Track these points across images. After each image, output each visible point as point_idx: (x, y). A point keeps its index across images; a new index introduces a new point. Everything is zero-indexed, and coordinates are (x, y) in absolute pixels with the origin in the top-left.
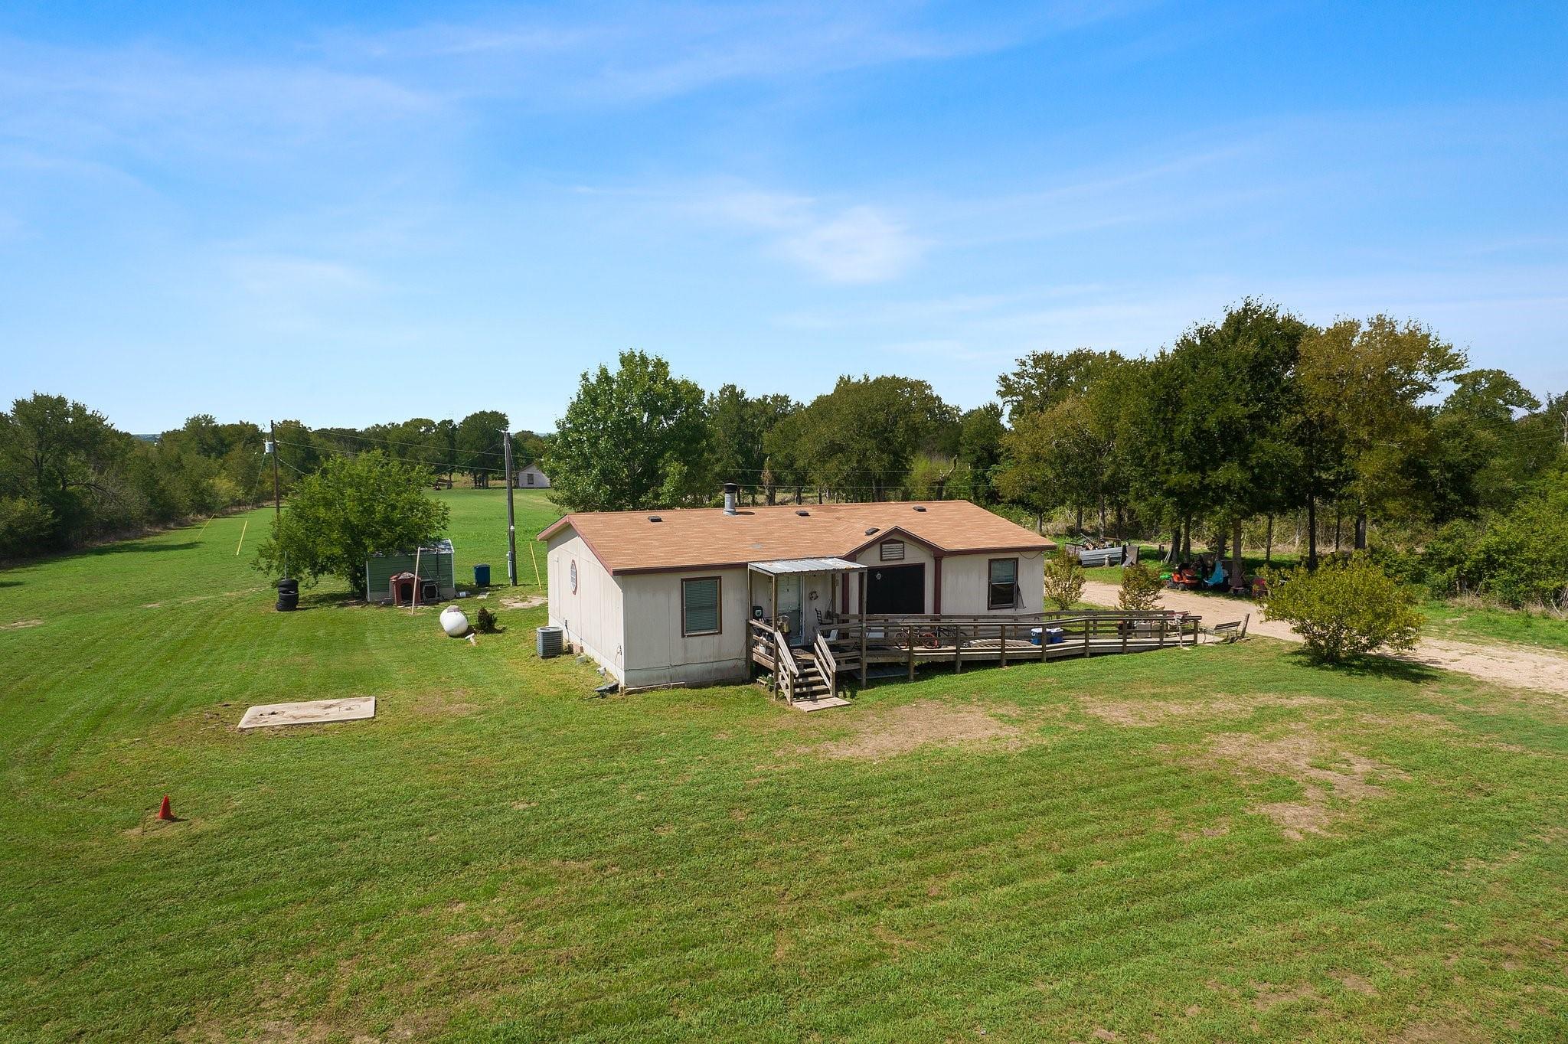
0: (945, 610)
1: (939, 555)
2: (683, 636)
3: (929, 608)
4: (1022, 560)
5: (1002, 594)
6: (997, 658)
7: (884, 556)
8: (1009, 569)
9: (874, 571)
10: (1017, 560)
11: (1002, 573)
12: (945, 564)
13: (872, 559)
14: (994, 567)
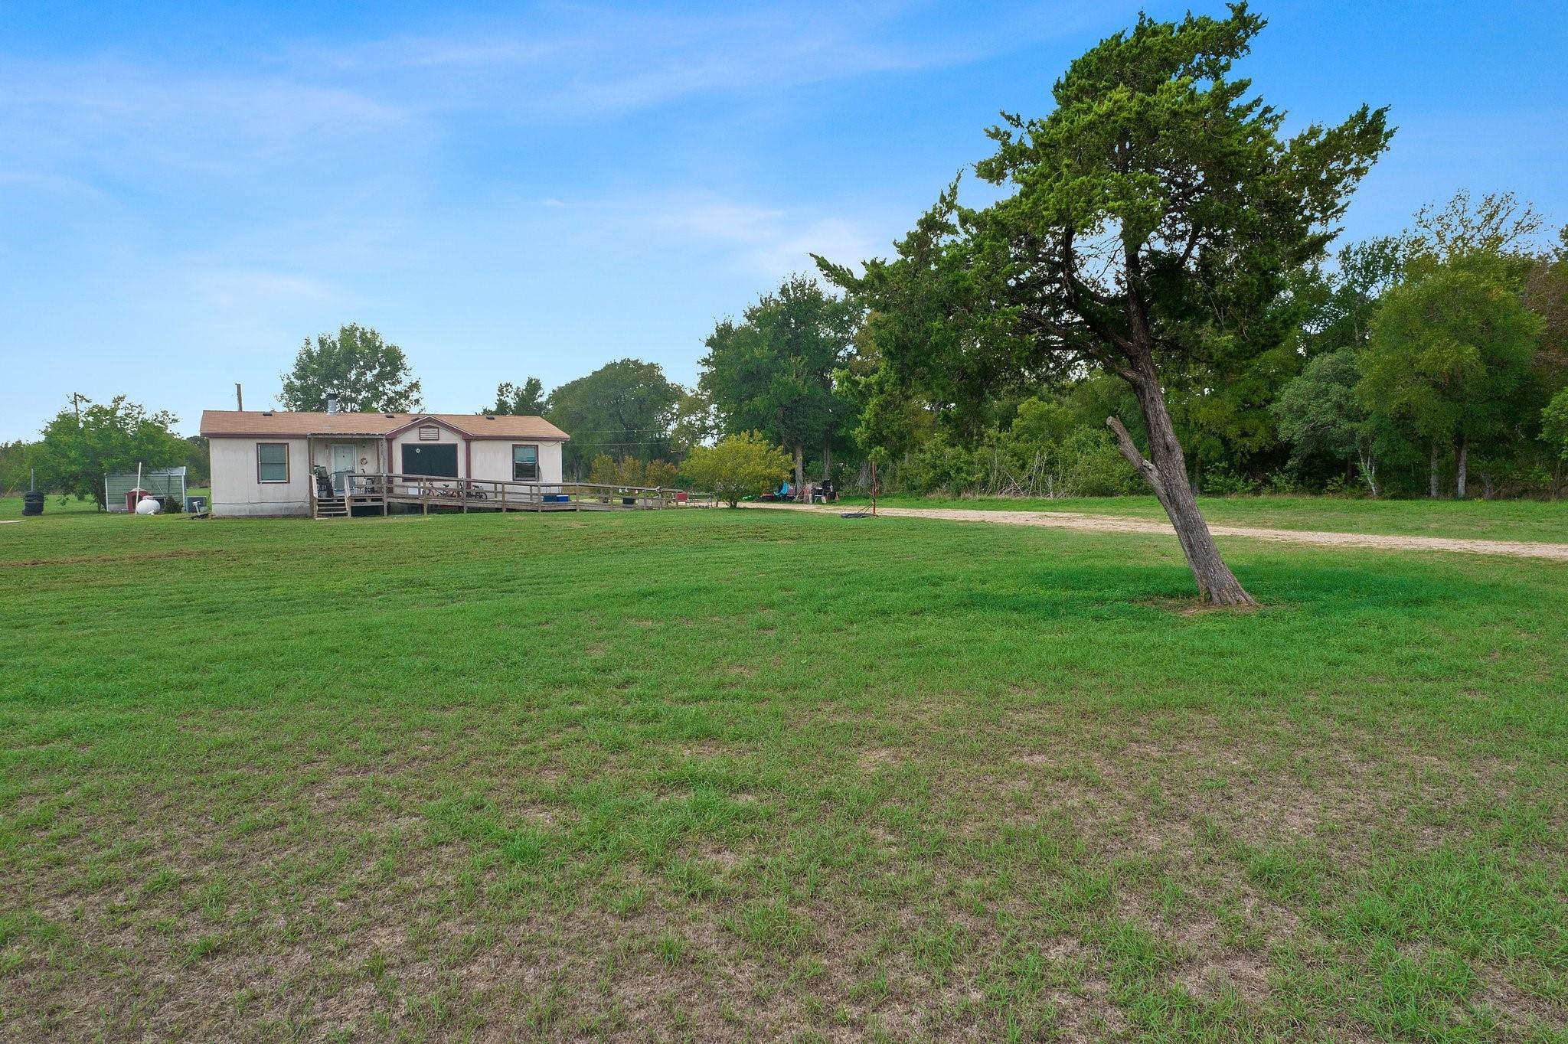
0: (475, 476)
1: (469, 439)
2: (259, 483)
3: (462, 473)
4: (542, 446)
5: (526, 471)
6: (499, 507)
7: (423, 437)
8: (531, 453)
9: (414, 446)
10: (537, 446)
11: (525, 456)
12: (474, 445)
13: (412, 438)
14: (517, 451)
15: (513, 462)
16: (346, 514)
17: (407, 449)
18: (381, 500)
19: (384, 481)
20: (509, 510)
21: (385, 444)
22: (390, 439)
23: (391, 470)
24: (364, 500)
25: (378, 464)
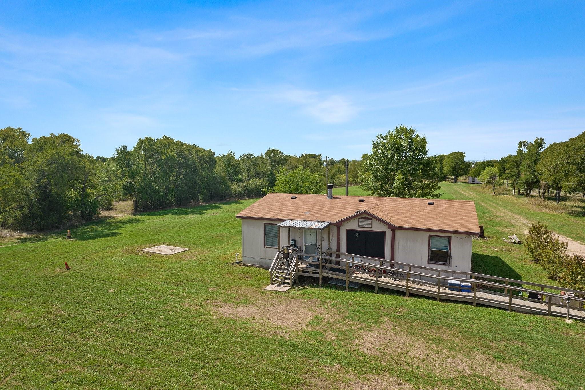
0: (397, 259)
1: (394, 229)
2: (264, 247)
3: (387, 257)
4: (454, 238)
5: (440, 257)
6: (405, 290)
7: (361, 225)
8: (445, 243)
9: (355, 232)
10: (450, 238)
11: (439, 245)
12: (398, 235)
13: (354, 226)
14: (434, 240)
15: (429, 249)
17: (350, 233)
18: (318, 273)
21: (336, 230)
22: (339, 226)
23: (338, 247)
24: (308, 272)
25: (330, 242)
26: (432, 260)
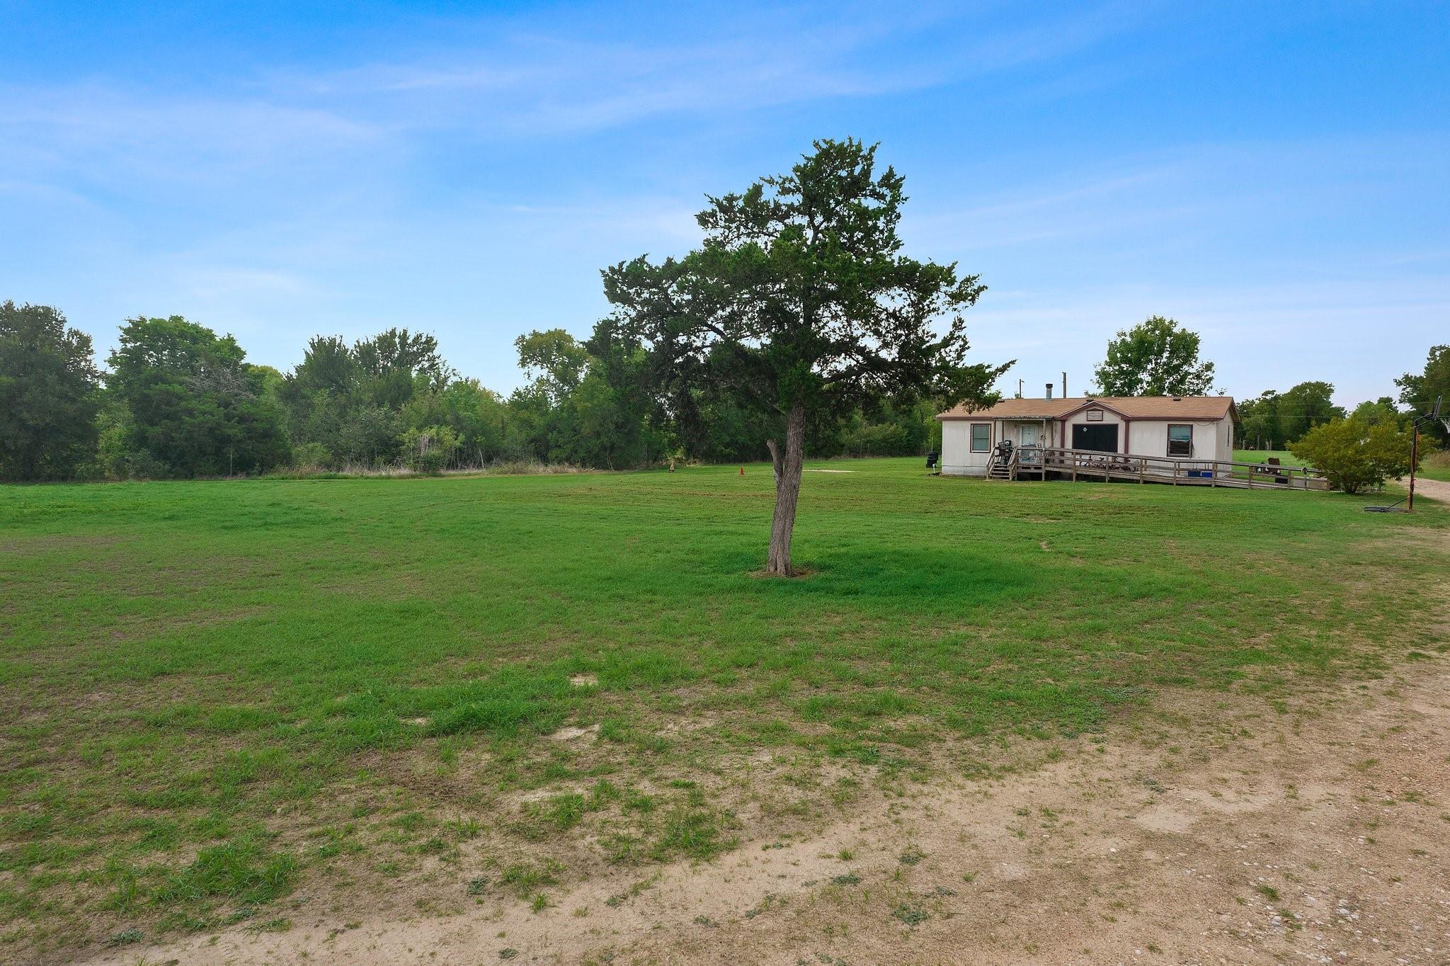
0: (1131, 452)
1: (1128, 420)
2: (971, 452)
3: (1121, 449)
4: (1196, 426)
5: (1180, 447)
6: (1138, 478)
7: (1090, 418)
8: (1186, 432)
9: (1082, 426)
10: (1192, 426)
11: (1179, 434)
12: (1133, 425)
13: (1081, 419)
14: (1172, 430)
15: (1168, 440)
16: (1008, 478)
17: (1077, 428)
18: (1040, 468)
19: (1057, 454)
20: (1145, 482)
21: (1059, 424)
22: (1063, 421)
23: (1063, 445)
24: (1029, 468)
25: (1052, 440)
26: (1171, 452)
